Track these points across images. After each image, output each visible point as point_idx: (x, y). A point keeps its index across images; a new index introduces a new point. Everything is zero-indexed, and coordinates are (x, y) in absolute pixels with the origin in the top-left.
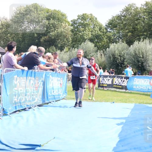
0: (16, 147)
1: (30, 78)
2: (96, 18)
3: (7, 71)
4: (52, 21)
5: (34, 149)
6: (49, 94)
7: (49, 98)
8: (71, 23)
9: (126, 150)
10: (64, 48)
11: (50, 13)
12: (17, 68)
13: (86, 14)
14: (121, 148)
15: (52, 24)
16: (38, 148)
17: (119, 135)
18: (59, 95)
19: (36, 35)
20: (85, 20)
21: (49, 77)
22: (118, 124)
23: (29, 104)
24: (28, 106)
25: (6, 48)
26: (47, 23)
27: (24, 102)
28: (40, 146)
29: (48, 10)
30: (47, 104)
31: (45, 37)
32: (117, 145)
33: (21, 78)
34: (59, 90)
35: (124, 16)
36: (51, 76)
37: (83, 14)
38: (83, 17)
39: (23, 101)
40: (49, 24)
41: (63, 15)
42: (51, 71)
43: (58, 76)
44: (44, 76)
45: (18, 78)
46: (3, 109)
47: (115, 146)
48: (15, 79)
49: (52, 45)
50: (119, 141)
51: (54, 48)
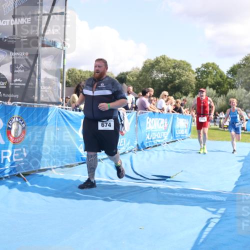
0: (150, 178)
1: (160, 119)
2: (218, 66)
3: (141, 113)
4: (177, 70)
5: (165, 180)
6: (177, 133)
7: (176, 136)
8: (195, 71)
9: (247, 184)
10: (189, 93)
11: (176, 63)
12: (149, 110)
13: (209, 63)
14: (242, 183)
15: (177, 72)
16: (169, 179)
17: (241, 171)
18: (185, 134)
19: (162, 81)
20: (208, 68)
21: (176, 118)
22: (239, 161)
23: (159, 141)
24: (158, 143)
25: (141, 94)
26: (172, 72)
27: (155, 140)
28: (169, 177)
29: (175, 60)
30: (175, 141)
31: (172, 84)
32: (238, 179)
33: (153, 119)
34: (185, 130)
35: (244, 65)
36: (178, 118)
37: (207, 64)
38: (206, 66)
39: (154, 138)
40: (174, 73)
41: (188, 65)
42: (178, 113)
43: (184, 118)
44: (172, 118)
45: (150, 119)
46: (138, 145)
47: (237, 180)
48: (147, 120)
49: (178, 91)
50: (241, 176)
51: (180, 93)
